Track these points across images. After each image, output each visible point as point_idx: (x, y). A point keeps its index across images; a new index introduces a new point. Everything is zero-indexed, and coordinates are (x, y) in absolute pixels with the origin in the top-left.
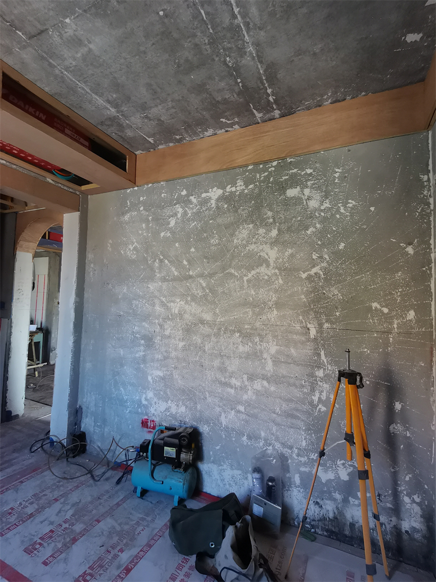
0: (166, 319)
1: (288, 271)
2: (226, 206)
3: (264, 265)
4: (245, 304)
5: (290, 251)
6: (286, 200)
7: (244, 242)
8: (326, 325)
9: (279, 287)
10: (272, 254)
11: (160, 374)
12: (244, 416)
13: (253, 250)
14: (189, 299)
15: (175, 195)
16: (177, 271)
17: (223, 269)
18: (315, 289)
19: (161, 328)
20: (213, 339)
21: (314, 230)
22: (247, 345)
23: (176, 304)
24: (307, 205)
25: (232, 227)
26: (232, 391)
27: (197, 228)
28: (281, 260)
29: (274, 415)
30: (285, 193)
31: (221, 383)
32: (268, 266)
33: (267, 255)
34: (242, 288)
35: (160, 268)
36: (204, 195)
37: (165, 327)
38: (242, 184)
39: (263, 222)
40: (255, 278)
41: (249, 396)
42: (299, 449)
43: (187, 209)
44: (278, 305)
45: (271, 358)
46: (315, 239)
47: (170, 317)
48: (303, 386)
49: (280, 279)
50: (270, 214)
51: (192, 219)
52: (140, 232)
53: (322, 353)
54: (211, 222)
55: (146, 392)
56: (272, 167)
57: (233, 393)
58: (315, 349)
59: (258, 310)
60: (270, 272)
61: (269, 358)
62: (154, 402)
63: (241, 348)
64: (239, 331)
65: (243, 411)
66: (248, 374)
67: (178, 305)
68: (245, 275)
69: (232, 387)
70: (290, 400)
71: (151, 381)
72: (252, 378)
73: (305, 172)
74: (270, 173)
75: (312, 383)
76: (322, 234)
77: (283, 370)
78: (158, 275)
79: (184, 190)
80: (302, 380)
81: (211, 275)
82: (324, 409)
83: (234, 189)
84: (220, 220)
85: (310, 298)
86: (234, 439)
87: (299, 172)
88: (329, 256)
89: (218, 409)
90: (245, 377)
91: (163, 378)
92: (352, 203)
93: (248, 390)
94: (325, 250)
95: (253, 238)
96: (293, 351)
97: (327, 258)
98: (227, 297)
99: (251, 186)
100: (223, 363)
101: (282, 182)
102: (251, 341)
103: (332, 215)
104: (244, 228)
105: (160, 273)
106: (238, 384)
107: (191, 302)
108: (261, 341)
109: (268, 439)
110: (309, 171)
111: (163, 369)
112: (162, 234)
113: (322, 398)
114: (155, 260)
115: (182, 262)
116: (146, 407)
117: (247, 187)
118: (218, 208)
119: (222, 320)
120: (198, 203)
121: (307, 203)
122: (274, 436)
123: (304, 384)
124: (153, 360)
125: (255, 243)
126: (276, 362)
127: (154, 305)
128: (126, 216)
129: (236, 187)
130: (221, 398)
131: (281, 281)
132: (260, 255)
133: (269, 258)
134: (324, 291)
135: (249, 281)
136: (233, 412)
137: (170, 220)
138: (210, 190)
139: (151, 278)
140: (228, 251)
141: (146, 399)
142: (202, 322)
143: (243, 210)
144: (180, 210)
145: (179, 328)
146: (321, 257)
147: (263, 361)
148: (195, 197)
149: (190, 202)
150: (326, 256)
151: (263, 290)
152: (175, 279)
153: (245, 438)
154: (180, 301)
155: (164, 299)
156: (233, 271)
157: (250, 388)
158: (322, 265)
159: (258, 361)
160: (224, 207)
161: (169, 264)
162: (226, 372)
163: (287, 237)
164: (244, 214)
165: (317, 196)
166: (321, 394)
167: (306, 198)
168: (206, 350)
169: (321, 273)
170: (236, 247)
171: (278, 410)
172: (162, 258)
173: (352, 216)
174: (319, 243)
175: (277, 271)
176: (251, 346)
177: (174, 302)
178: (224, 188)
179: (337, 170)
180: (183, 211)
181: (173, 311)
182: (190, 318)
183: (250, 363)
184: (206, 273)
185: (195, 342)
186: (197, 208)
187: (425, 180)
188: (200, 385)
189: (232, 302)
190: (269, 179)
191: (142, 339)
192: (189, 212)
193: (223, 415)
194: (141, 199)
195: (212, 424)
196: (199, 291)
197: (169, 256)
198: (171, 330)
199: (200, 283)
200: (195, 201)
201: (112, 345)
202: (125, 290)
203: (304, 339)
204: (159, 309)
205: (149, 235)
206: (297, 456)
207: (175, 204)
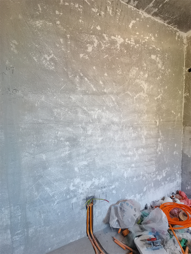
0: (88, 123)
4: (135, 111)
6: (151, 60)
7: (134, 77)
8: (161, 120)
9: (148, 103)
10: (145, 86)
11: (85, 163)
12: (134, 169)
13: (138, 82)
14: (104, 108)
15: (92, 26)
17: (124, 91)
19: (84, 130)
20: (119, 132)
21: (159, 78)
22: (136, 133)
23: (95, 112)
24: (158, 66)
25: (129, 66)
26: (129, 158)
28: (149, 90)
29: (146, 163)
30: (150, 56)
31: (124, 156)
32: (144, 92)
36: (113, 37)
38: (134, 41)
39: (141, 68)
40: (139, 98)
41: (136, 158)
42: (153, 172)
43: (101, 42)
44: (148, 112)
46: (159, 82)
48: (154, 147)
50: (145, 65)
51: (105, 52)
52: (58, 45)
53: (160, 132)
54: (117, 58)
56: (146, 39)
58: (158, 130)
59: (140, 114)
60: (145, 95)
61: (144, 138)
62: (81, 184)
63: (133, 135)
64: (132, 126)
65: (134, 166)
67: (97, 112)
68: (134, 96)
69: (129, 156)
70: (151, 154)
71: (78, 170)
72: (137, 149)
73: (157, 49)
76: (161, 81)
77: (149, 142)
79: (99, 26)
80: (154, 144)
81: (118, 94)
82: (160, 153)
83: (129, 42)
84: (122, 59)
85: (157, 109)
89: (123, 170)
92: (169, 70)
93: (136, 155)
94: (162, 88)
95: (138, 76)
96: (152, 132)
97: (162, 92)
99: (138, 45)
101: (149, 49)
103: (165, 74)
106: (132, 154)
107: (106, 110)
109: (144, 174)
110: (159, 49)
116: (74, 191)
117: (136, 44)
118: (121, 50)
119: (124, 121)
120: (109, 40)
122: (145, 172)
124: (78, 155)
125: (139, 79)
126: (146, 139)
127: (76, 113)
131: (148, 101)
133: (144, 88)
135: (136, 99)
136: (130, 169)
137: (87, 45)
138: (117, 36)
142: (113, 123)
143: (134, 58)
145: (98, 129)
146: (161, 91)
148: (107, 36)
149: (104, 38)
151: (142, 104)
152: (94, 94)
154: (98, 110)
155: (85, 108)
156: (129, 93)
158: (161, 94)
160: (124, 52)
161: (88, 82)
164: (135, 60)
165: (161, 63)
166: (159, 148)
167: (158, 62)
169: (161, 98)
170: (130, 79)
172: (82, 75)
173: (169, 76)
174: (161, 84)
175: (147, 95)
178: (124, 39)
179: (166, 54)
180: (98, 43)
181: (93, 117)
182: (106, 121)
183: (137, 142)
184: (115, 92)
185: (109, 136)
186: (108, 45)
187: (183, 69)
188: (113, 161)
189: (128, 110)
190: (145, 45)
191: (67, 141)
192: (103, 45)
193: (125, 172)
194: (57, 12)
195: (120, 180)
196: (111, 104)
197: (88, 75)
198: (92, 130)
199: (111, 98)
200: (106, 38)
201: (29, 153)
202: (43, 98)
203: (155, 127)
204: (81, 116)
205: (68, 52)
206: (153, 176)
207: (92, 34)
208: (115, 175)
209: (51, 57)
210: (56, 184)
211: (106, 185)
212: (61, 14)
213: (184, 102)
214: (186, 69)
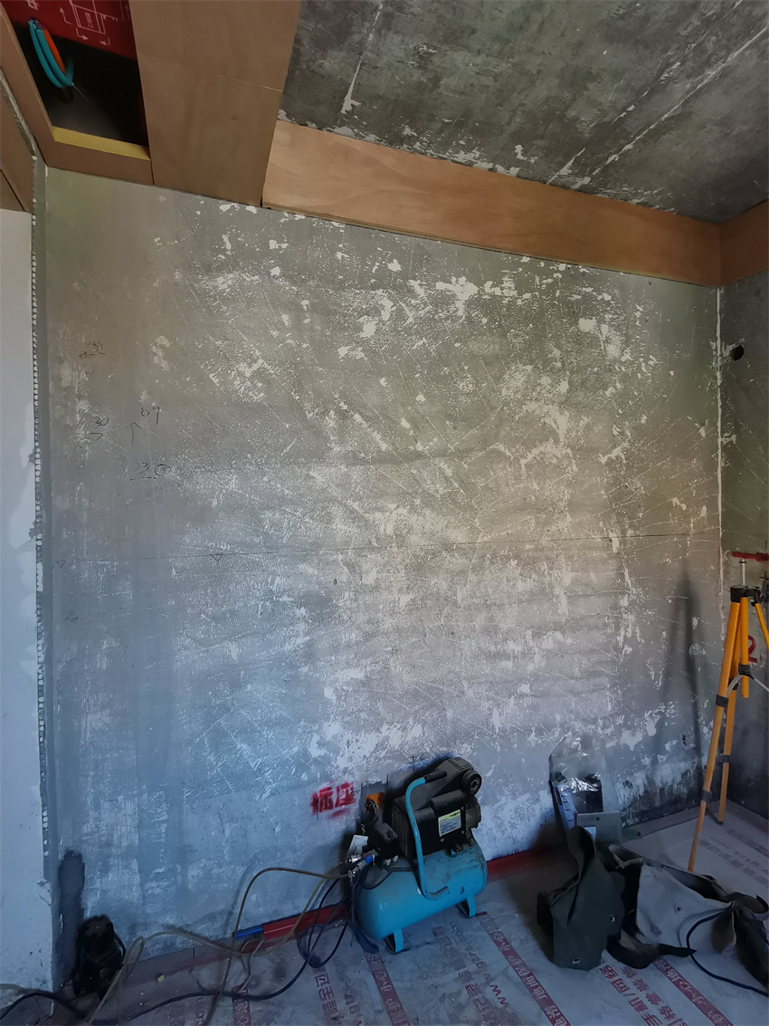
0: (364, 549)
1: (584, 452)
2: (485, 321)
3: (551, 440)
4: (524, 507)
5: (586, 419)
6: (578, 335)
7: (519, 396)
8: (630, 532)
9: (573, 478)
10: (561, 421)
11: (358, 674)
12: (529, 701)
13: (533, 412)
14: (418, 502)
15: (373, 265)
16: (385, 441)
17: (485, 442)
18: (616, 481)
19: (353, 571)
20: (472, 577)
21: (614, 391)
22: (530, 578)
23: (387, 514)
24: (605, 351)
25: (498, 364)
26: (508, 664)
27: (428, 353)
28: (574, 433)
29: (573, 681)
30: (576, 322)
31: (488, 656)
32: (557, 442)
33: (555, 422)
34: (518, 478)
35: (342, 432)
36: (440, 286)
37: (364, 568)
38: (513, 286)
39: (544, 364)
40: (538, 462)
41: (536, 664)
42: (604, 718)
43: (404, 305)
44: (573, 506)
45: (565, 593)
46: (615, 404)
47: (375, 544)
48: (606, 625)
49: (574, 465)
50: (556, 353)
51: (417, 332)
52: (275, 333)
53: (626, 573)
54: (457, 345)
55: (320, 727)
56: (558, 271)
57: (510, 668)
58: (618, 569)
59: (544, 516)
60: (561, 451)
61: (562, 594)
62: (345, 741)
63: (521, 586)
64: (517, 557)
65: (528, 691)
66: (532, 627)
67: (394, 516)
68: (523, 457)
69: (508, 657)
70: (592, 651)
71: (334, 698)
72: (538, 634)
73: (601, 297)
74: (556, 281)
75: (616, 618)
76: (623, 397)
77: (582, 609)
78: (337, 449)
79: (395, 260)
80: (604, 617)
81: (462, 454)
82: (630, 649)
83: (497, 291)
84: (474, 346)
85: (610, 493)
86: (515, 746)
87: (595, 294)
88: (630, 432)
89: (486, 705)
90: (529, 633)
91: (366, 683)
92: (653, 361)
93: (535, 653)
94: (627, 423)
95: (534, 390)
96: (592, 575)
97: (629, 434)
98: (492, 496)
99: (527, 296)
100: (491, 619)
101: (570, 302)
102: (535, 571)
103: (634, 374)
104: (517, 370)
105: (341, 442)
106: (518, 648)
107: (422, 508)
108: (551, 569)
109: (566, 722)
110: (607, 297)
111: (363, 662)
112: (343, 351)
113: (628, 636)
114: (327, 412)
115: (399, 423)
116: (322, 762)
117: (520, 294)
118: (469, 318)
119: (486, 539)
120: (429, 296)
121: (605, 347)
122: (573, 713)
123: (607, 621)
124: (335, 649)
125: (537, 400)
126: (572, 598)
127: (328, 519)
129: (502, 289)
130: (491, 683)
131: (575, 469)
132: (544, 422)
133: (558, 428)
134: (626, 484)
135: (528, 466)
136: (512, 700)
137: (361, 320)
138: (454, 279)
139: (318, 454)
140: (491, 410)
141: (321, 744)
142: (448, 547)
143: (516, 336)
144: (388, 304)
145: (399, 567)
146: (622, 433)
147: (554, 600)
148: (421, 285)
149: (411, 292)
151: (550, 482)
152: (381, 459)
153: (532, 736)
154: (398, 507)
155: (356, 506)
156: (501, 447)
157: (536, 650)
158: (624, 444)
159: (547, 601)
160: (481, 322)
161: (365, 425)
162: (496, 633)
163: (581, 396)
164: (518, 343)
165: (617, 339)
166: (626, 631)
167: (604, 339)
168: (459, 601)
169: (623, 457)
170: (506, 403)
171: (577, 672)
172: (345, 407)
173: (653, 379)
174: (620, 411)
175: (569, 451)
176: (536, 578)
177: (382, 510)
178: (480, 283)
179: (638, 308)
180: (394, 309)
181: (382, 531)
182: (423, 542)
183: (536, 609)
184: (452, 448)
185: (435, 590)
186: (427, 309)
187: (714, 348)
188: (450, 672)
189: (501, 505)
190: (555, 292)
191: (299, 607)
192: (408, 312)
193: (496, 712)
194: (273, 244)
195: (476, 737)
196: (438, 486)
197: (365, 406)
198: (378, 572)
199: (440, 468)
200: (420, 291)
201: (194, 640)
202: (233, 484)
203: (605, 556)
204: (343, 527)
205: (305, 346)
206: (603, 729)
207: (374, 287)
208: (459, 720)
209: (255, 367)
210: (269, 734)
211: (428, 750)
212: (284, 246)
213: (721, 464)
214: (725, 349)
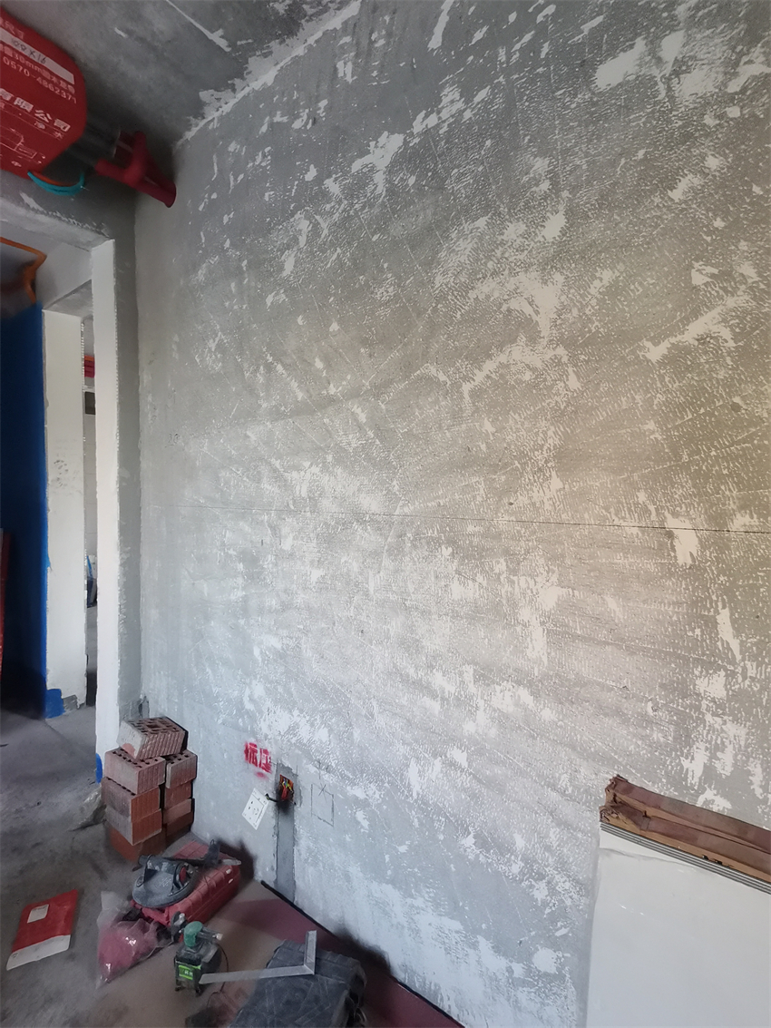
2: (412, 180)
3: (522, 339)
4: (468, 462)
5: (607, 276)
6: (594, 104)
7: (463, 278)
8: (741, 522)
9: (568, 403)
10: (545, 296)
12: (465, 780)
13: (488, 297)
14: (330, 458)
15: (293, 186)
16: (301, 390)
17: (407, 366)
19: (274, 534)
20: (387, 562)
21: (697, 181)
22: (474, 580)
23: (302, 473)
24: (672, 98)
27: (342, 265)
28: (575, 312)
30: (588, 80)
31: (405, 679)
32: (533, 339)
33: (531, 303)
34: (457, 416)
35: (268, 385)
36: (357, 165)
37: (283, 532)
38: (457, 96)
44: (566, 460)
45: (542, 623)
47: (292, 507)
49: (572, 377)
51: (332, 243)
52: (227, 304)
53: (724, 617)
54: (375, 238)
55: (251, 683)
57: (437, 712)
58: (694, 604)
59: (503, 478)
61: (535, 623)
63: (457, 590)
65: (465, 764)
66: (476, 664)
67: (308, 474)
68: (467, 379)
71: (260, 659)
72: (486, 675)
74: (541, 28)
75: (684, 716)
78: (264, 405)
79: (312, 167)
80: (643, 699)
81: (378, 390)
83: (432, 120)
84: (397, 229)
85: (676, 428)
86: (441, 837)
88: (756, 266)
89: (402, 750)
90: (469, 671)
91: (281, 656)
93: (477, 708)
94: (743, 245)
96: (612, 604)
97: (752, 272)
98: (418, 446)
99: (482, 94)
100: (412, 629)
101: (575, 46)
102: (483, 571)
104: (462, 235)
105: (267, 398)
106: (450, 688)
108: (514, 572)
111: (280, 632)
112: (269, 300)
113: (720, 770)
114: (258, 368)
115: (311, 365)
116: (251, 716)
117: (470, 99)
118: (392, 191)
119: (407, 510)
120: (344, 189)
121: (669, 89)
122: (553, 856)
123: (650, 712)
125: (495, 273)
127: (259, 478)
128: (200, 272)
129: (439, 112)
130: (408, 721)
132: (509, 311)
133: (537, 313)
134: (737, 400)
135: (476, 394)
136: (438, 763)
137: (283, 258)
138: (372, 143)
139: (252, 414)
140: (419, 315)
141: (251, 700)
144: (304, 226)
145: (312, 535)
147: (519, 629)
148: (336, 180)
149: (325, 195)
150: (748, 270)
151: (517, 416)
152: (300, 410)
153: (469, 841)
154: (311, 465)
155: (277, 464)
156: (432, 370)
157: (481, 703)
158: (731, 302)
159: (504, 628)
160: (407, 185)
161: (285, 374)
162: (418, 652)
163: (596, 230)
166: (713, 757)
168: (371, 592)
169: (726, 333)
170: (442, 298)
172: (270, 359)
174: (719, 223)
176: (485, 584)
177: (298, 468)
180: (310, 227)
181: (298, 493)
182: (334, 508)
184: (367, 384)
185: (346, 570)
186: (342, 207)
188: (358, 681)
192: (322, 224)
193: (414, 767)
194: (226, 219)
196: (351, 436)
197: (285, 353)
198: (294, 539)
199: (353, 413)
200: (335, 188)
203: (653, 568)
204: (269, 487)
207: (293, 213)
208: (366, 748)
209: (217, 339)
210: (222, 670)
211: (333, 764)
